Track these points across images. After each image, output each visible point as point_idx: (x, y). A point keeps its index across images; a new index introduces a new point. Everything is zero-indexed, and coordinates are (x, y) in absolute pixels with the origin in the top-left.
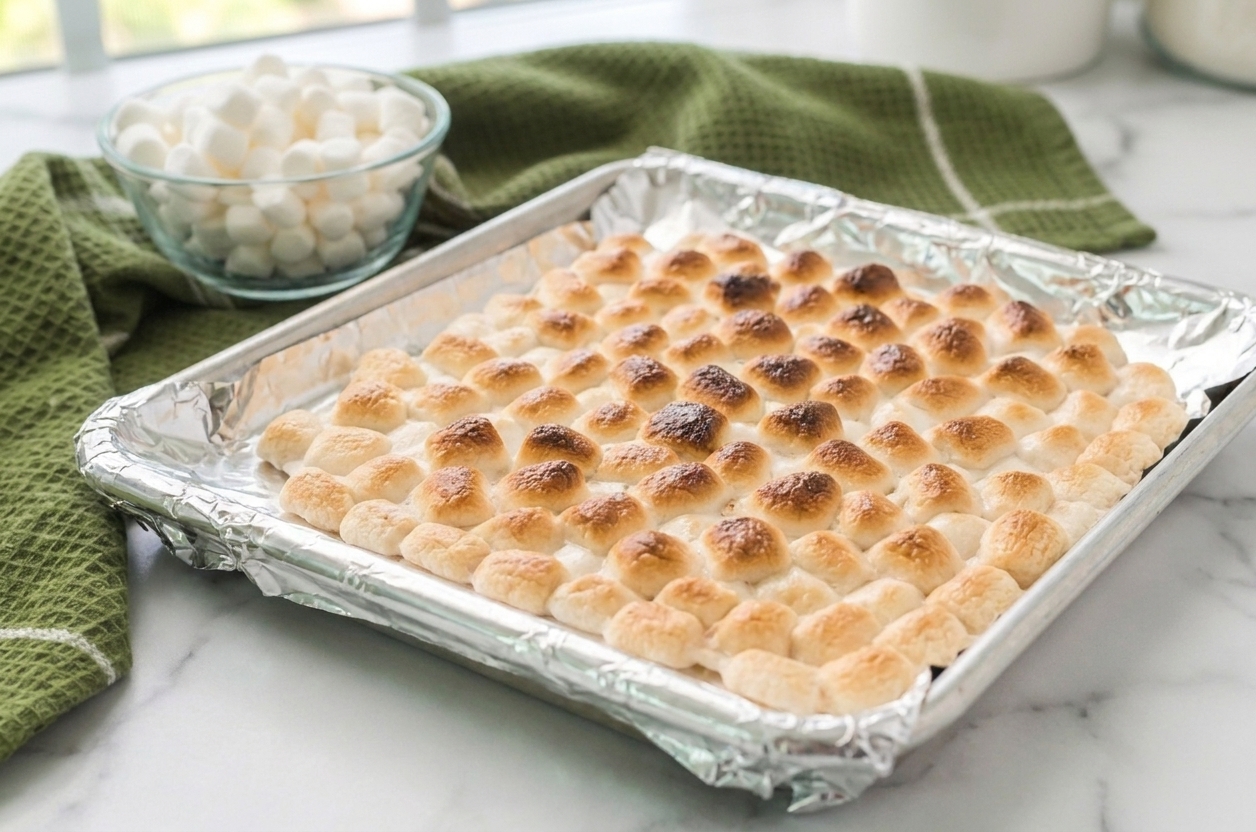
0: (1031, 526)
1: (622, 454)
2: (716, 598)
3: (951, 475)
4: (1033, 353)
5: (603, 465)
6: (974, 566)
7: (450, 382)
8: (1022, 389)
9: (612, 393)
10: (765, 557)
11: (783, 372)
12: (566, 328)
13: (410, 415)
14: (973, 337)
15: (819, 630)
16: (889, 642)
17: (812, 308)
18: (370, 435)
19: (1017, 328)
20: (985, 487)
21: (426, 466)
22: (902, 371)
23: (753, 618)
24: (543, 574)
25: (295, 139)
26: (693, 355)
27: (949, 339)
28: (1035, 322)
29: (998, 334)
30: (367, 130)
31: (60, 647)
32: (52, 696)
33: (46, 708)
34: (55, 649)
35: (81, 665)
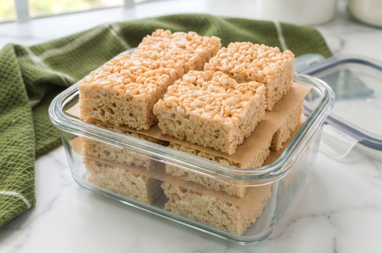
31: (13, 197)
32: (10, 212)
33: (8, 216)
34: (12, 198)
35: (20, 203)
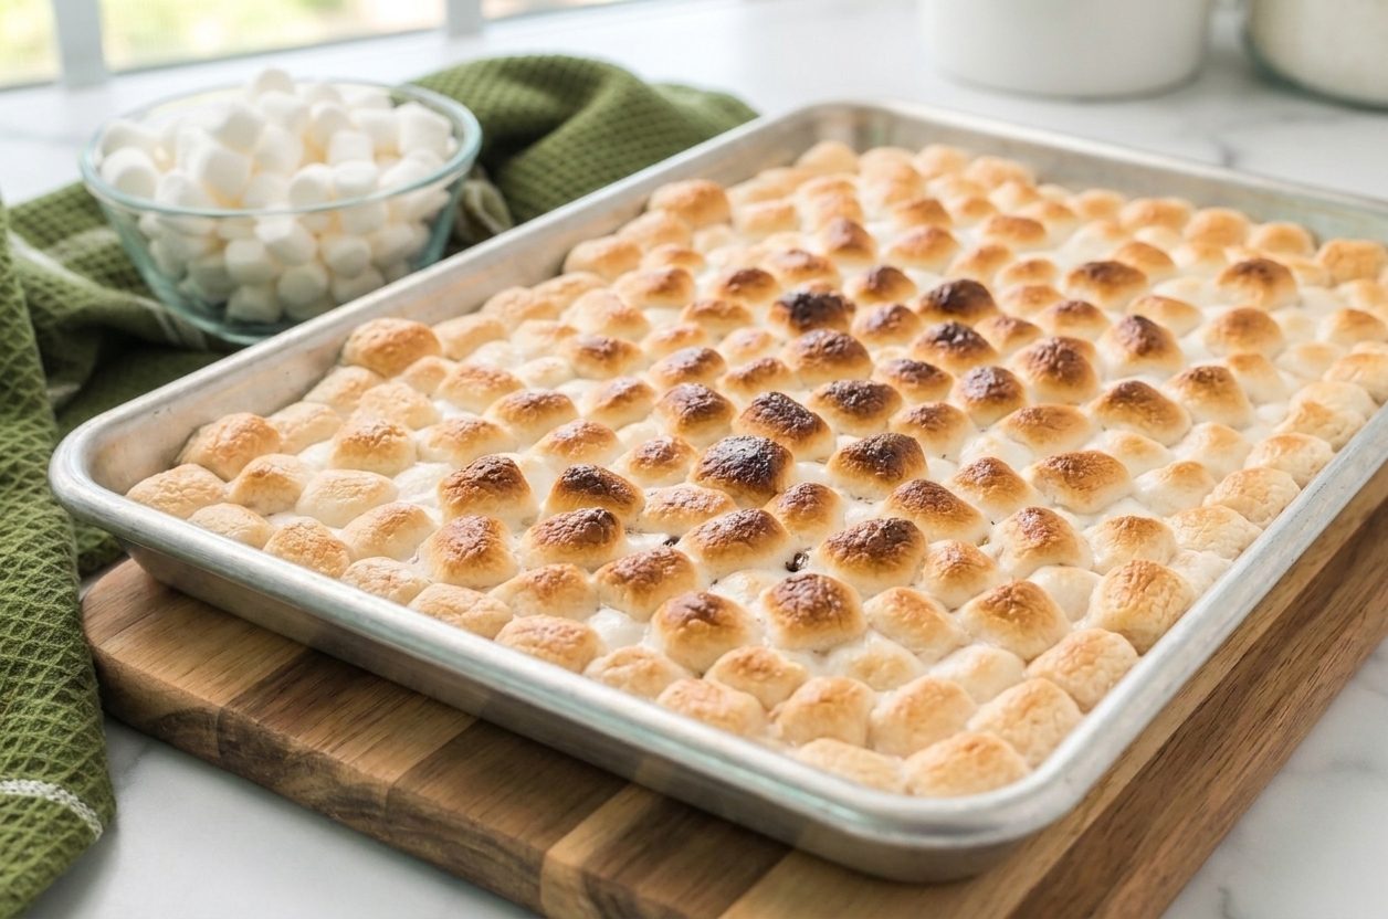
0: (1148, 578)
1: (669, 499)
2: (779, 674)
3: (1055, 519)
4: (1151, 376)
5: (646, 512)
6: (1082, 629)
7: (470, 417)
8: (1138, 418)
9: (658, 428)
10: (836, 622)
11: (858, 400)
12: (607, 355)
13: (420, 456)
14: (1081, 358)
15: (903, 713)
16: (988, 726)
17: (894, 329)
18: (371, 478)
19: (1134, 346)
20: (1095, 535)
21: (436, 515)
22: (996, 398)
23: (824, 700)
24: (572, 646)
25: (303, 165)
26: (753, 381)
27: (1052, 360)
28: (1154, 339)
29: (1110, 356)
30: (387, 152)
31: (36, 804)
32: (34, 869)
33: (29, 887)
34: (32, 807)
35: (64, 824)
